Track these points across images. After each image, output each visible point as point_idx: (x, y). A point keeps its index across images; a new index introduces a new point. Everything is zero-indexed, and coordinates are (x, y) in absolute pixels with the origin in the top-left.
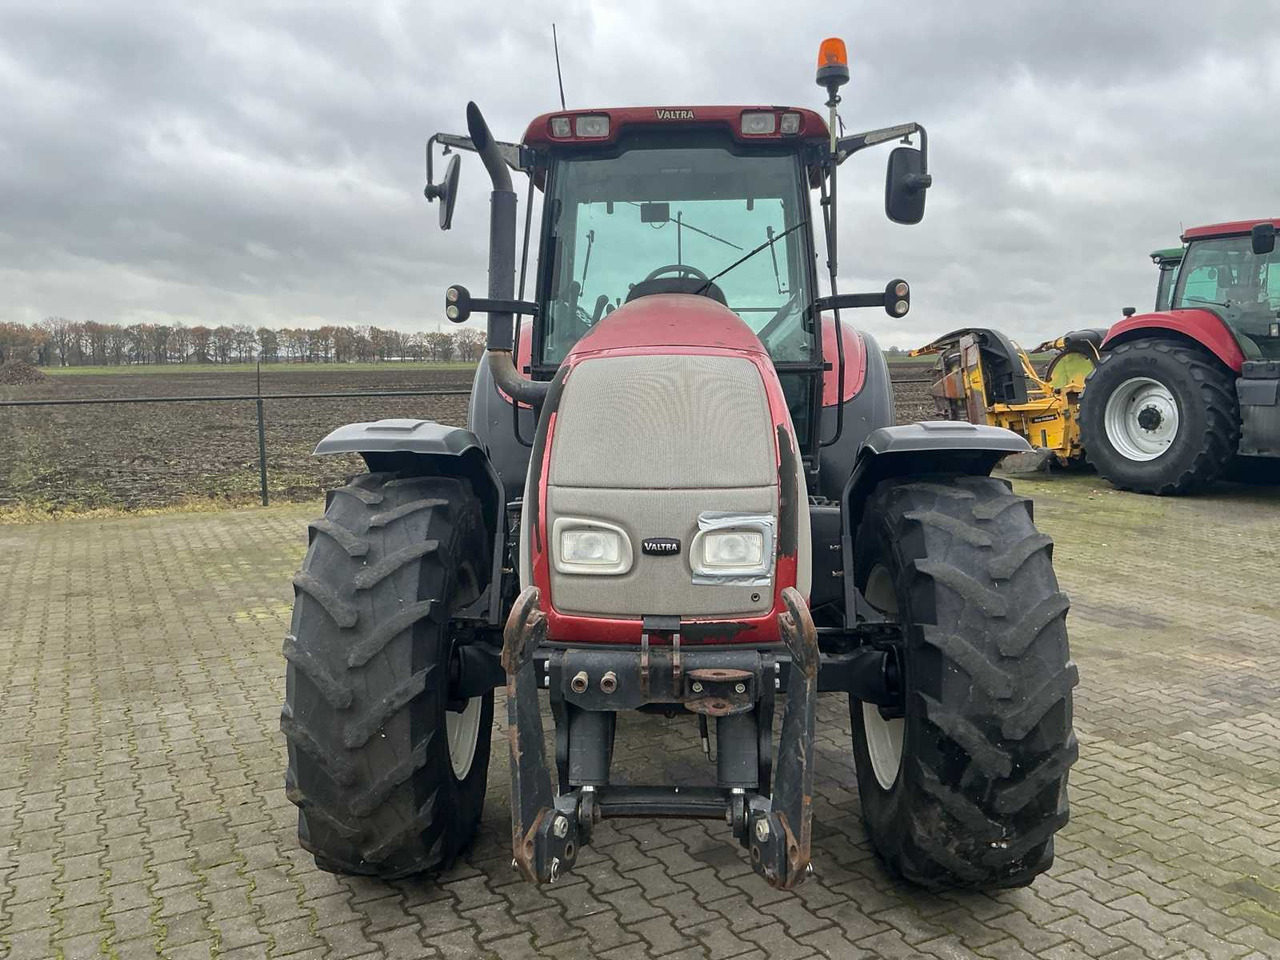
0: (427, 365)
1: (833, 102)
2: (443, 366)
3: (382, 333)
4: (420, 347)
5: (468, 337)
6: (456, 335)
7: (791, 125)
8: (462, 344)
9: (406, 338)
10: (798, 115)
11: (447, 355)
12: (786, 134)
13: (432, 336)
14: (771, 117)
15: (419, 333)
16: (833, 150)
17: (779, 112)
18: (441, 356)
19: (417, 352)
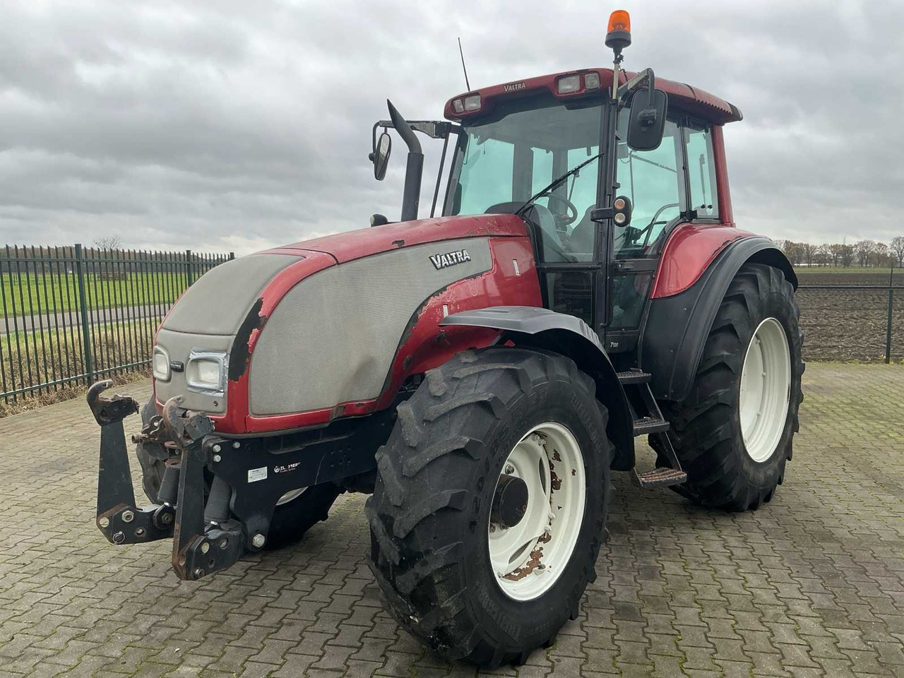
0: (829, 269)
1: (618, 60)
2: (841, 270)
3: (795, 245)
4: (825, 256)
5: (867, 247)
6: (856, 246)
7: (592, 82)
8: (862, 253)
9: (814, 248)
10: (596, 74)
11: (847, 262)
12: (590, 89)
13: (836, 247)
14: (576, 79)
15: (824, 245)
16: (614, 97)
17: (582, 74)
18: (841, 262)
19: (822, 259)
